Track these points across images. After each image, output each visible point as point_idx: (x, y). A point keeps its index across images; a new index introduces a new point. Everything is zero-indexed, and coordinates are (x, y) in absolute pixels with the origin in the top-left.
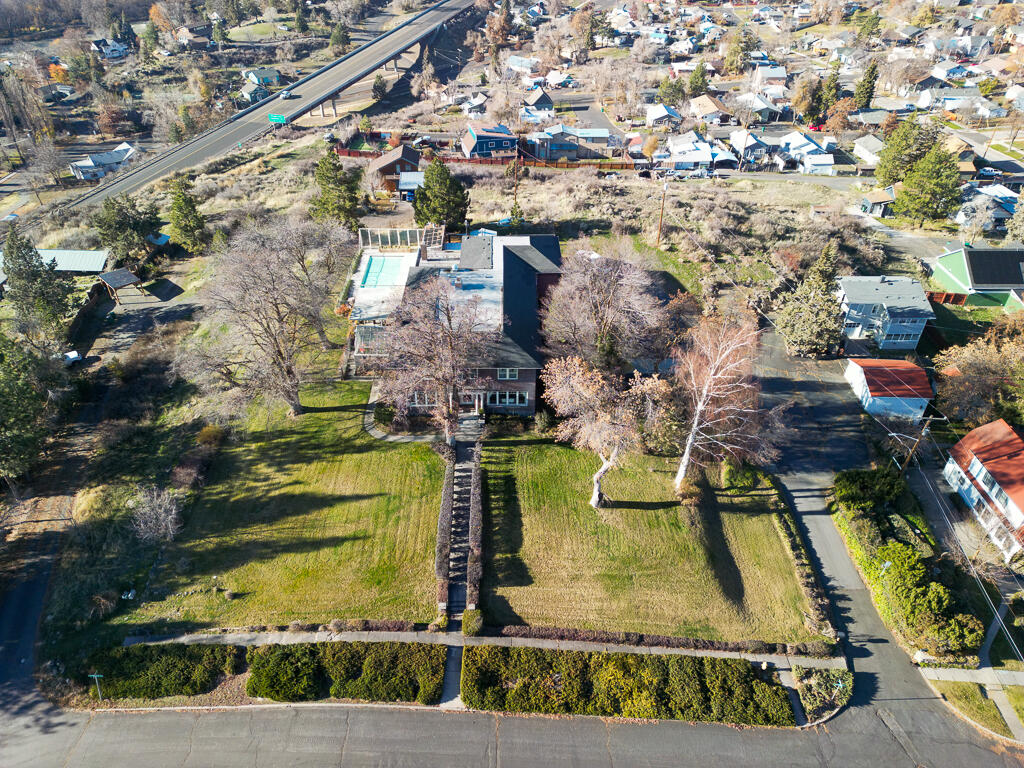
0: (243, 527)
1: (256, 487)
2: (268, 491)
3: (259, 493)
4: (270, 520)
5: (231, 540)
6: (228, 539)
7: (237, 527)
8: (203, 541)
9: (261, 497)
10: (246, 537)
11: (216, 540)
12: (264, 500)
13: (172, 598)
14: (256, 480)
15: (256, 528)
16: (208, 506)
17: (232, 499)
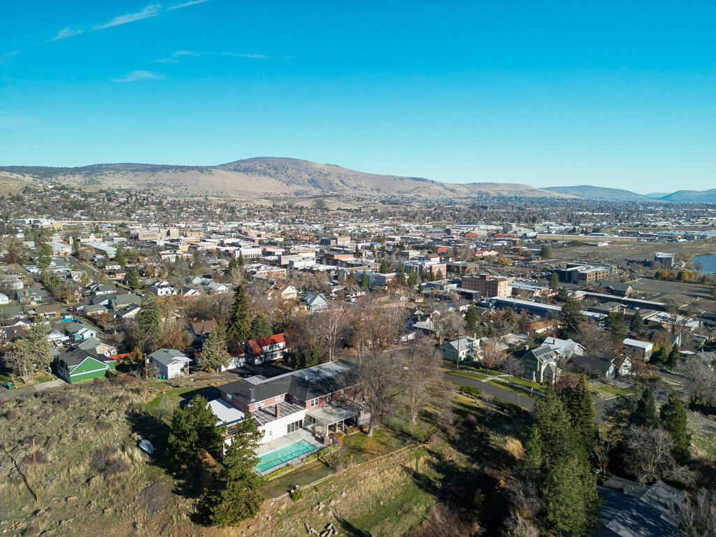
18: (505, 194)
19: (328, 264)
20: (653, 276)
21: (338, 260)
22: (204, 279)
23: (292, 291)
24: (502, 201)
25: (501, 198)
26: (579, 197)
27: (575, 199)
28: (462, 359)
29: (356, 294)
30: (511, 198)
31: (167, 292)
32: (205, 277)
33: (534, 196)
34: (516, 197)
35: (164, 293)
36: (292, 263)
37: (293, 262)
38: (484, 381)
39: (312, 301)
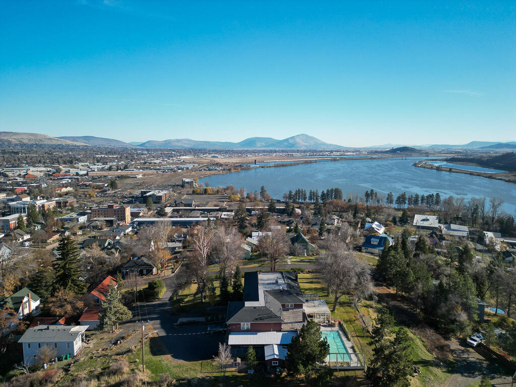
18: (26, 141)
20: (191, 193)
24: (24, 147)
25: (23, 145)
26: (87, 145)
27: (85, 146)
30: (32, 145)
33: (52, 144)
34: (36, 144)
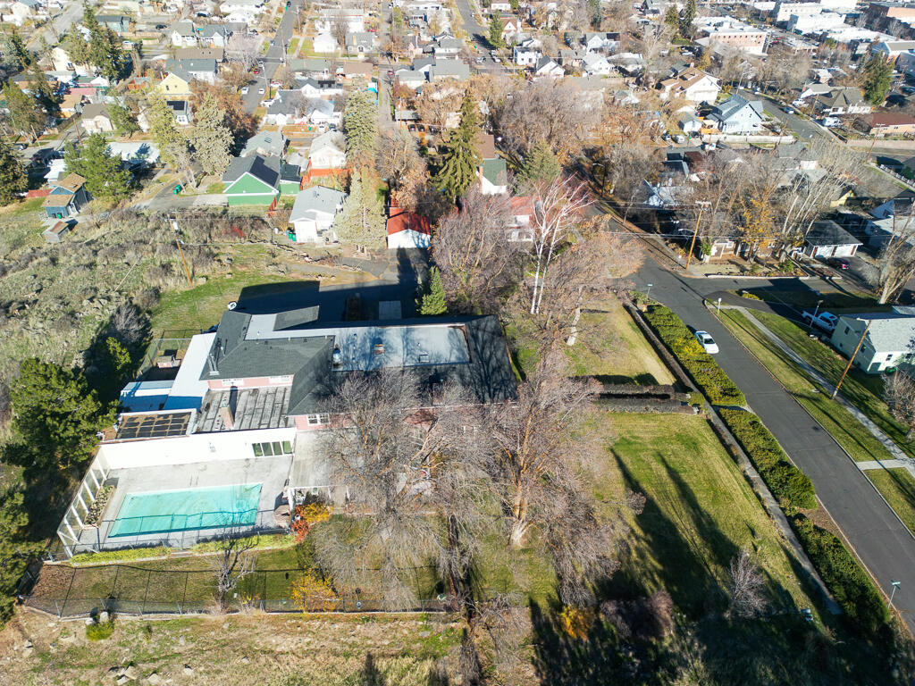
0: (688, 547)
1: (637, 549)
2: (638, 538)
3: (644, 544)
4: (672, 528)
5: (706, 553)
6: (706, 556)
7: (690, 552)
8: (718, 579)
9: (648, 542)
10: (698, 541)
11: (712, 567)
12: (649, 538)
13: (783, 584)
14: (629, 552)
15: (686, 537)
16: (675, 588)
17: (659, 567)
19: (869, 26)
21: (893, 19)
22: (606, 40)
23: (708, 87)
28: (882, 368)
29: (845, 110)
31: (530, 60)
32: (609, 36)
35: (526, 62)
36: (794, 19)
37: (797, 17)
38: (866, 465)
39: (730, 114)
